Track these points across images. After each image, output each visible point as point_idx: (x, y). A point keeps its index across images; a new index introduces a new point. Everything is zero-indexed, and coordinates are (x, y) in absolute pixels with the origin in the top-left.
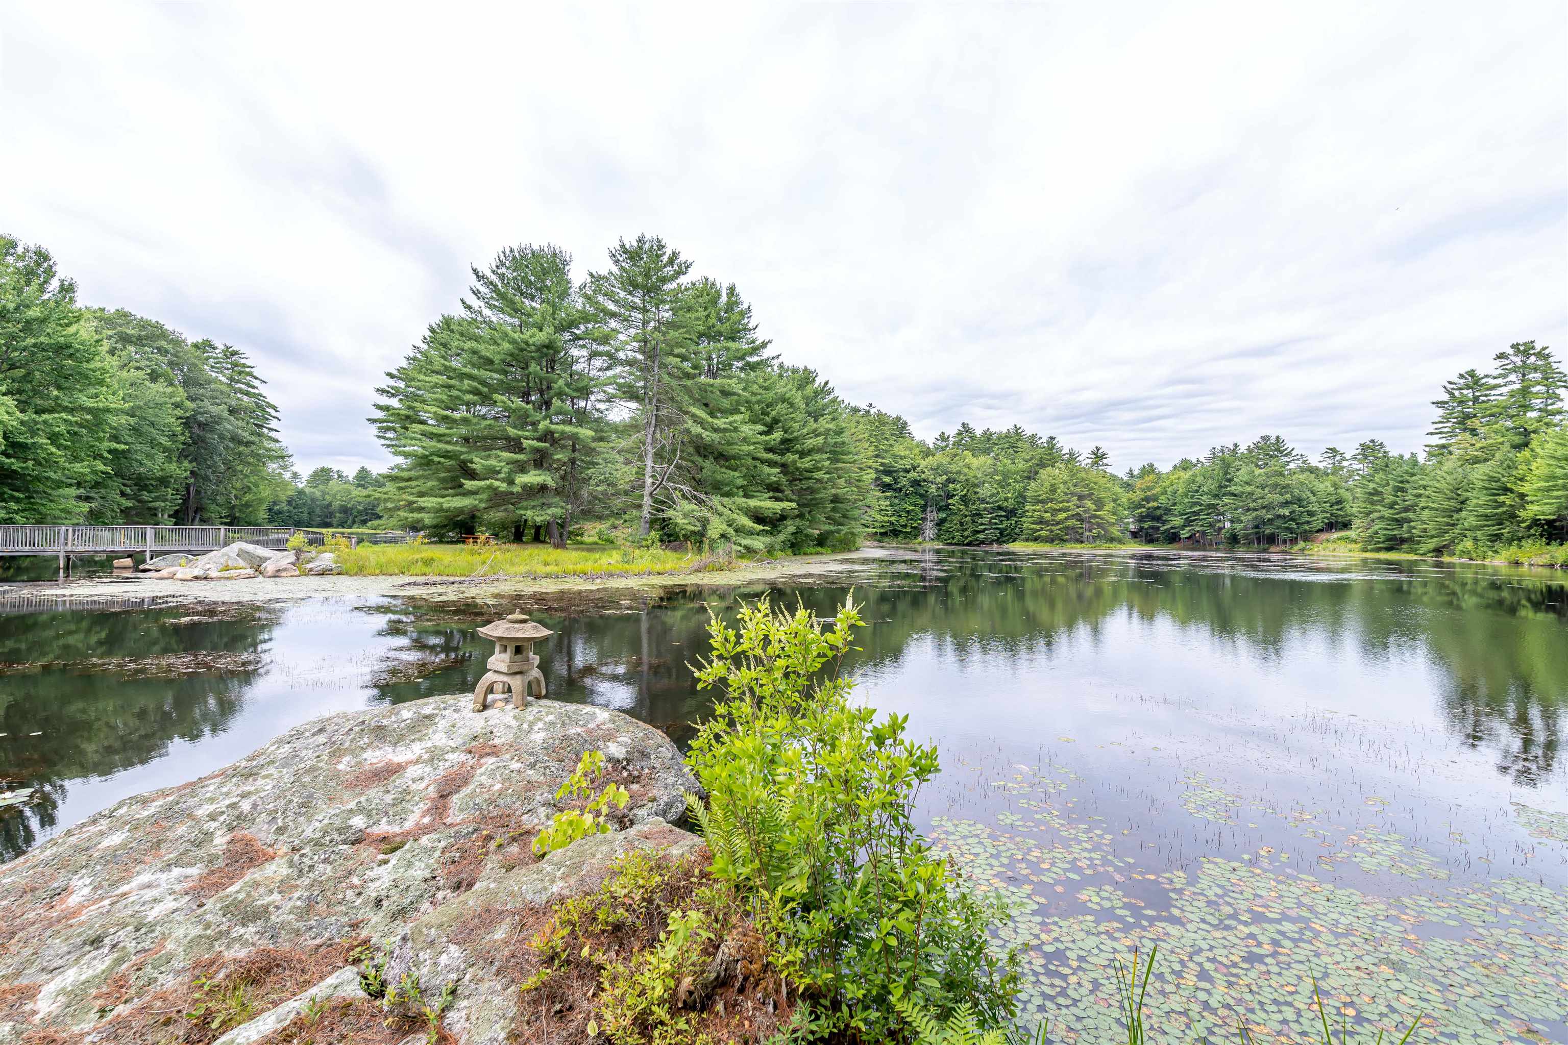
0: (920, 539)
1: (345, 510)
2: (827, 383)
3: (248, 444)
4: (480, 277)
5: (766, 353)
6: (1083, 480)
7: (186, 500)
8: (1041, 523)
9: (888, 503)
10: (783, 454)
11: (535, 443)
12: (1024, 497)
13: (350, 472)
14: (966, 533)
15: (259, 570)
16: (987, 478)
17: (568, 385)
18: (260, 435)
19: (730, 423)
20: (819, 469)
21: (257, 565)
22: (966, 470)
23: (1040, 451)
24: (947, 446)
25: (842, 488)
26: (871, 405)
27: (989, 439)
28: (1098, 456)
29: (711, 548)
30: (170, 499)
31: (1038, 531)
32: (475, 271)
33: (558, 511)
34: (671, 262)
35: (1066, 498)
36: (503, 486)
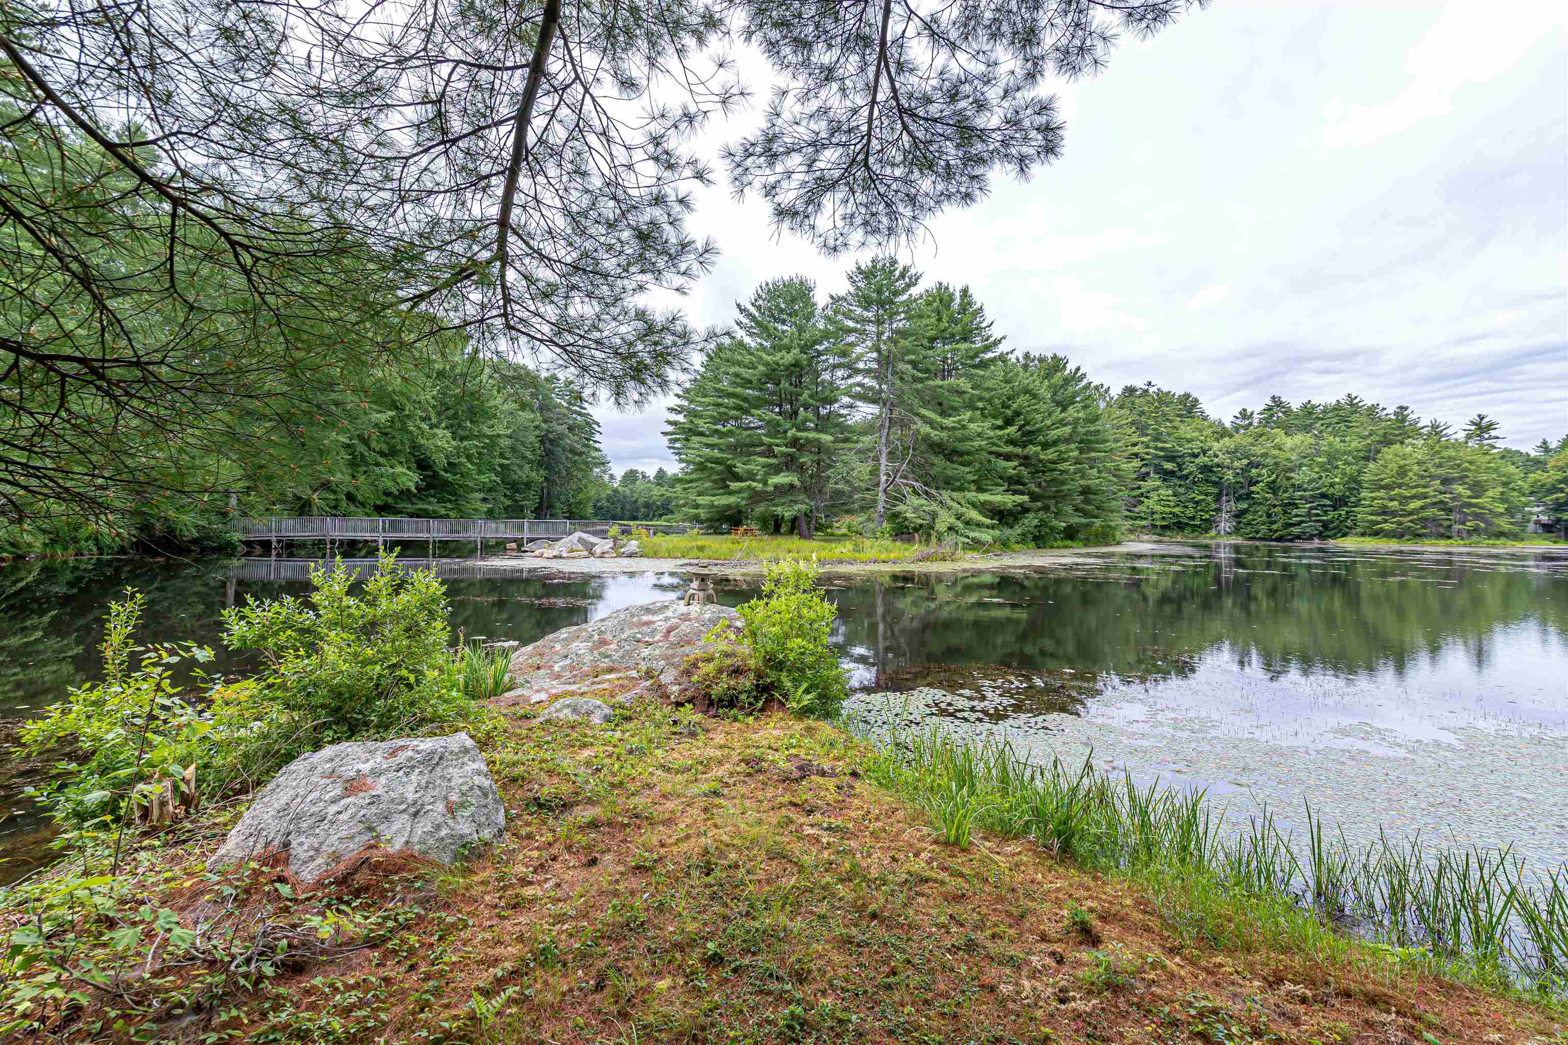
0: (1213, 533)
1: (647, 505)
2: (1078, 369)
3: (580, 454)
4: (742, 310)
5: (1003, 348)
6: (1450, 458)
7: (541, 499)
8: (1385, 513)
9: (1170, 492)
10: (1025, 447)
11: (784, 449)
12: (1359, 483)
13: (651, 473)
14: (1275, 527)
15: (591, 553)
16: (1305, 461)
17: (811, 397)
18: (588, 446)
19: (959, 422)
20: (1065, 460)
21: (590, 549)
22: (1276, 452)
23: (1383, 424)
24: (1250, 424)
25: (1093, 479)
26: (1149, 384)
27: (1310, 413)
28: (1482, 427)
29: (939, 540)
30: (530, 501)
31: (1378, 523)
32: (739, 306)
33: (803, 507)
34: (902, 276)
35: (1423, 482)
36: (759, 486)
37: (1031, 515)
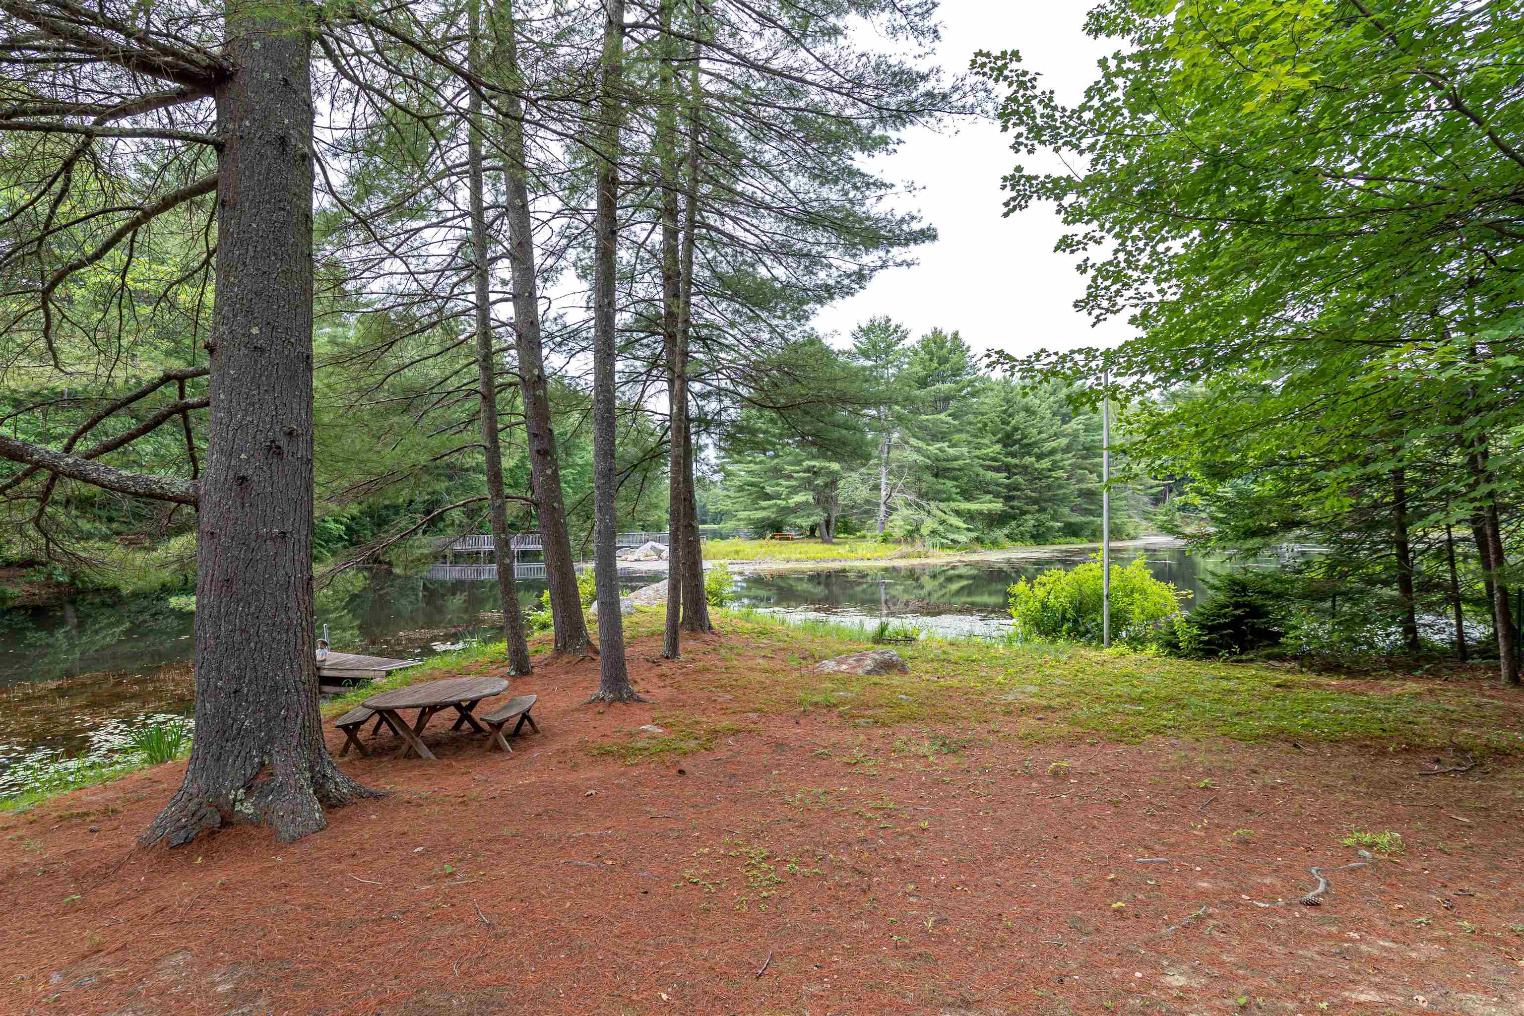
10: (1022, 458)
15: (660, 557)
21: (659, 554)
29: (921, 541)
37: (1028, 517)
